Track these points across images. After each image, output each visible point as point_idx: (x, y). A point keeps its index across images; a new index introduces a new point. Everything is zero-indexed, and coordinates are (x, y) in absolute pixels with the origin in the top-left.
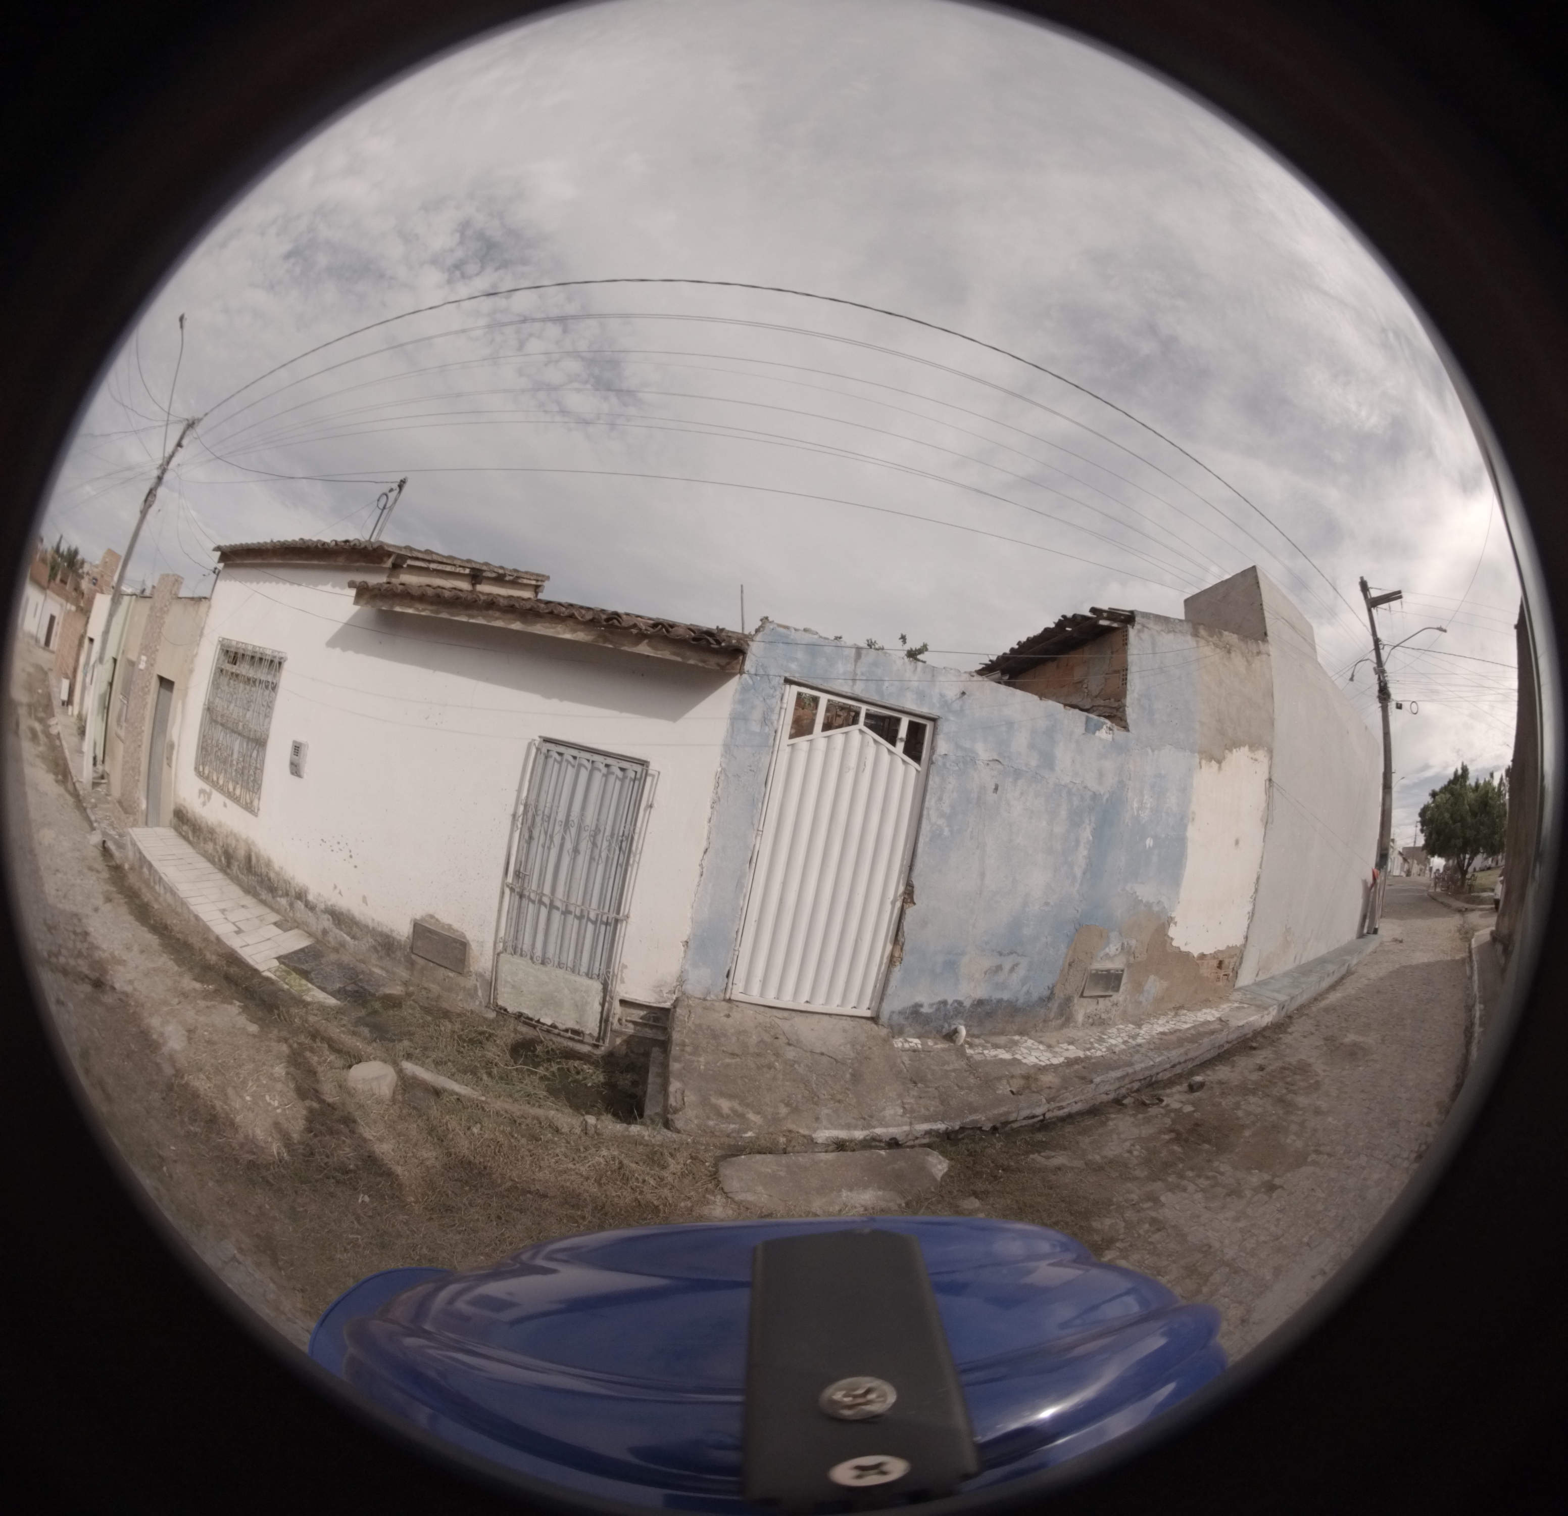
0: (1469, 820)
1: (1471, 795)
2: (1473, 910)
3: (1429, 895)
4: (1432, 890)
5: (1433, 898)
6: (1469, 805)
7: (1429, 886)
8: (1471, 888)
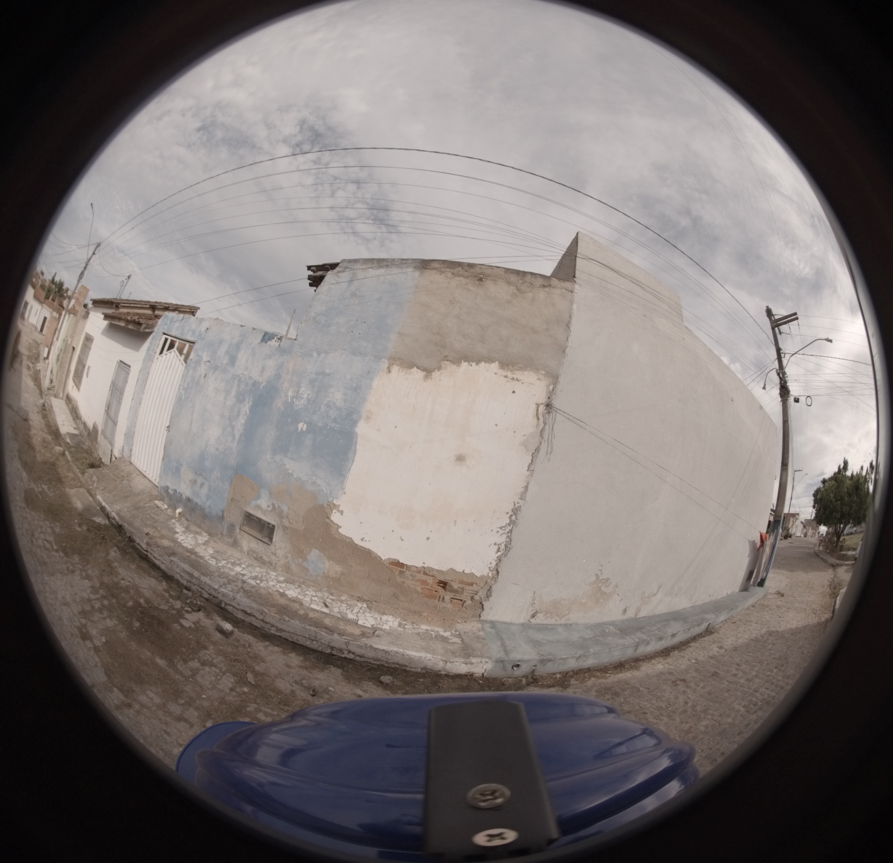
0: (846, 499)
1: (848, 482)
2: (841, 565)
3: (814, 552)
4: (817, 548)
5: (817, 555)
6: (847, 488)
7: (816, 545)
8: (842, 548)
